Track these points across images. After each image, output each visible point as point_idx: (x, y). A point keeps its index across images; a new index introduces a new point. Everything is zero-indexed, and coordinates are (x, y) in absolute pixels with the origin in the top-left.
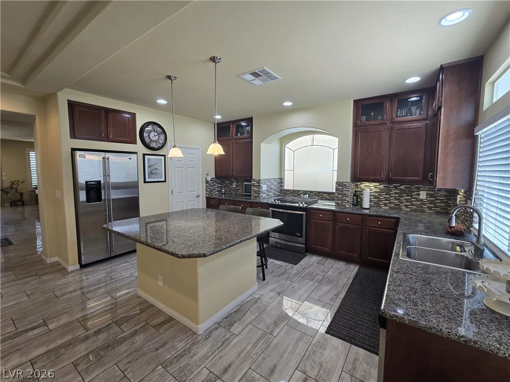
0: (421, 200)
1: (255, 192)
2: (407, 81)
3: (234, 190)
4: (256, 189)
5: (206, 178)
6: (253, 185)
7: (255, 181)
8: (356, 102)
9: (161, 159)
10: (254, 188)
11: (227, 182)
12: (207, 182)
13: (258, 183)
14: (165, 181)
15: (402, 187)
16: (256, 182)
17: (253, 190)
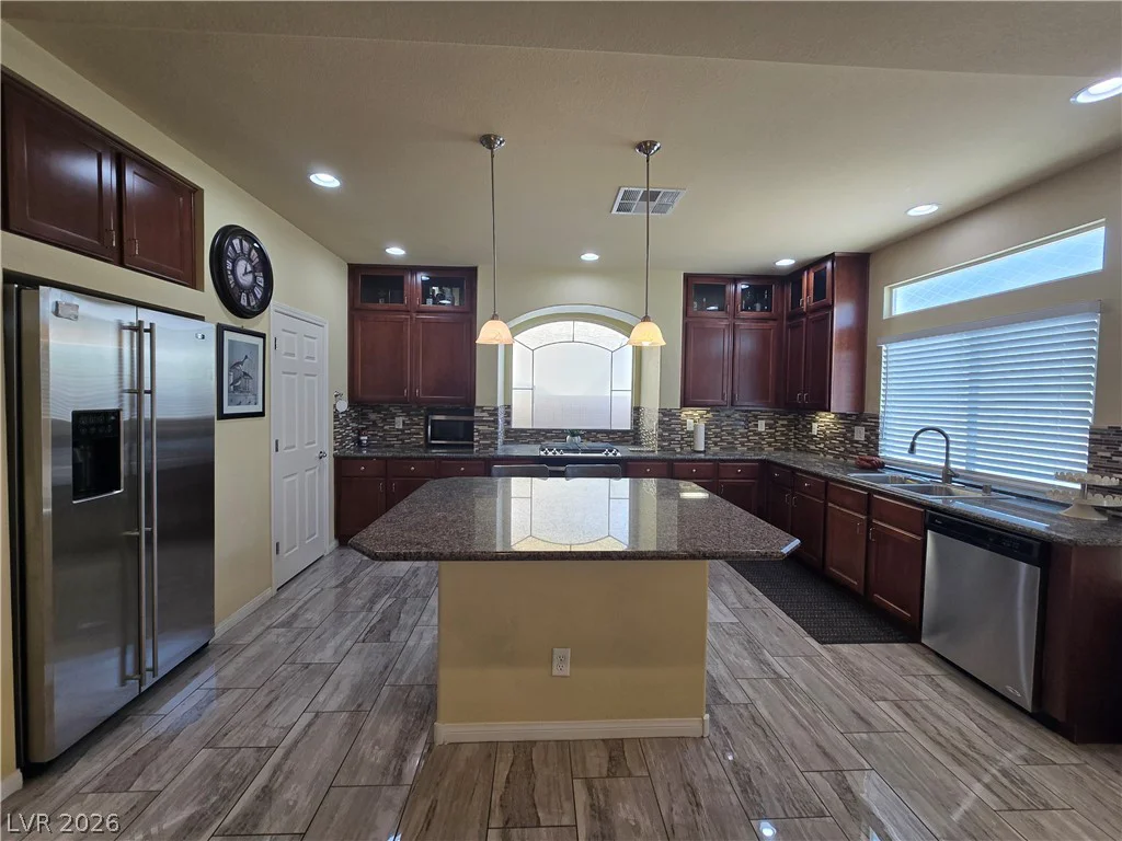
0: (760, 434)
1: (484, 436)
2: (778, 264)
3: (396, 436)
4: (486, 428)
5: (335, 406)
6: (479, 421)
7: (484, 411)
8: (689, 279)
9: (257, 346)
10: (480, 428)
11: (373, 416)
12: (336, 416)
13: (491, 415)
14: (262, 414)
15: (737, 416)
16: (485, 414)
17: (478, 431)
